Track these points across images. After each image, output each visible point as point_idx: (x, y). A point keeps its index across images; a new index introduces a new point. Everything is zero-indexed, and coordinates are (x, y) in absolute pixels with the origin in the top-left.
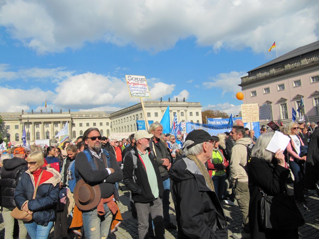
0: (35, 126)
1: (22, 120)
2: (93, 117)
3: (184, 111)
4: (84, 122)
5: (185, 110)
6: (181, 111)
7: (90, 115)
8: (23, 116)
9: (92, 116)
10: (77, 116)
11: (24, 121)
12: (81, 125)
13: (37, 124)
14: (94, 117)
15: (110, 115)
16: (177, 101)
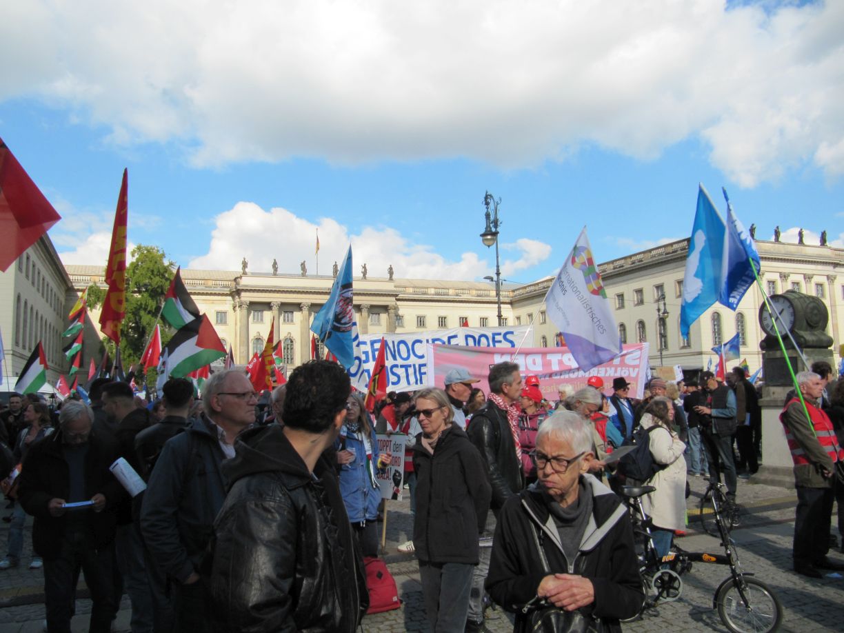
0: (282, 318)
1: (243, 294)
2: (457, 298)
3: (823, 280)
4: (432, 312)
5: (828, 277)
6: (816, 279)
7: (451, 292)
8: (245, 282)
9: (457, 295)
10: (411, 290)
11: (246, 297)
12: (421, 322)
13: (288, 308)
14: (464, 297)
15: (511, 294)
16: (801, 241)
